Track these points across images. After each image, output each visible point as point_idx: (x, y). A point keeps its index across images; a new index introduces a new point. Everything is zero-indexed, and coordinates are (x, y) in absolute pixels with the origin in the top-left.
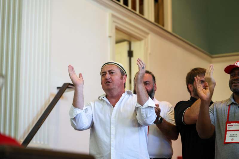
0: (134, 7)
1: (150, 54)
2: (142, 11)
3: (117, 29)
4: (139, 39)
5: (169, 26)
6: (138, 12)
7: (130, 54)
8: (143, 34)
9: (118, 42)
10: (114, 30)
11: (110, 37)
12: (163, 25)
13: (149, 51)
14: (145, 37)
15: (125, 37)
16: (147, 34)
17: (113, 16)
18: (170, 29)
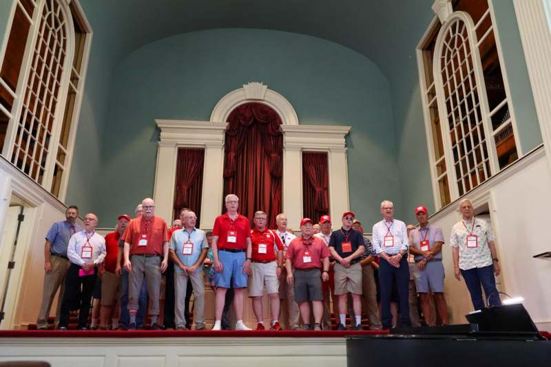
0: (34, 176)
1: (41, 221)
2: (40, 181)
3: (14, 193)
4: (33, 206)
5: (62, 198)
6: (36, 181)
7: (21, 218)
8: (38, 202)
9: (11, 205)
10: (11, 194)
11: (5, 200)
12: (57, 197)
13: (41, 217)
14: (40, 205)
15: (19, 202)
16: (43, 202)
17: (12, 181)
18: (63, 201)
